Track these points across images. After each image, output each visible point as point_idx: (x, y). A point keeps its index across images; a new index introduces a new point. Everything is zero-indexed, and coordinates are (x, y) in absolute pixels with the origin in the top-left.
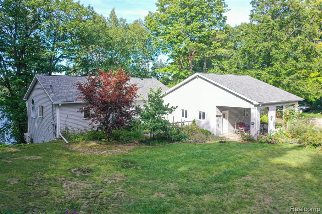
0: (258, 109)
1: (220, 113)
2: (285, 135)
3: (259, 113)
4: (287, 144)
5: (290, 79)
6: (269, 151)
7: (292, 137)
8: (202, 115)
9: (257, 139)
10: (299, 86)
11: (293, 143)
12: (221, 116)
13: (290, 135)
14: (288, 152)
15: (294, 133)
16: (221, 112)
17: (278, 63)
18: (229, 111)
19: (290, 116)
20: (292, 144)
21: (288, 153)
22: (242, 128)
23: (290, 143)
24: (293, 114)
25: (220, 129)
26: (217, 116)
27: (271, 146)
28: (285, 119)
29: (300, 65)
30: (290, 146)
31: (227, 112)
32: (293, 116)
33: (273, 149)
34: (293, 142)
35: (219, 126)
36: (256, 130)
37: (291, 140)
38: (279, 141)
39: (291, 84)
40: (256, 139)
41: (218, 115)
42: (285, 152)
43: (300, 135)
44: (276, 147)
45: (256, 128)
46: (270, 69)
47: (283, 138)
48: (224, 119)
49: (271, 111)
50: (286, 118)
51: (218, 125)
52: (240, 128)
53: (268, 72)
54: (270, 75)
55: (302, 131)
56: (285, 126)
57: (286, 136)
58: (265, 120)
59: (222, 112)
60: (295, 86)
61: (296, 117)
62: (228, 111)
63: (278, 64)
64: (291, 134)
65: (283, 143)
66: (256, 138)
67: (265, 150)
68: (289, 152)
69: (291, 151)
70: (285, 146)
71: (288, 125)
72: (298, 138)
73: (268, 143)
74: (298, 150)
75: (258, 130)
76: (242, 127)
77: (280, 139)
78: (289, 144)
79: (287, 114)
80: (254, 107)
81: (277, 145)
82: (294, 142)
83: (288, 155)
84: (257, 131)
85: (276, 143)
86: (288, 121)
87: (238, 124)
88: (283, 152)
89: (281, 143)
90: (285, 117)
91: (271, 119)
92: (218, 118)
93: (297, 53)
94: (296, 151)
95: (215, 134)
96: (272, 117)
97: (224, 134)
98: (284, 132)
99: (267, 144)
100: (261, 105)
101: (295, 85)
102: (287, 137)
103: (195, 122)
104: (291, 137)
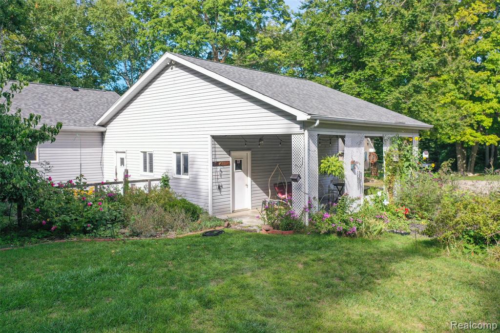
0: (310, 136)
1: (223, 156)
2: (388, 211)
3: (315, 148)
4: (392, 237)
5: (400, 93)
6: (333, 264)
7: (407, 216)
8: (184, 164)
9: (310, 222)
10: (419, 107)
11: (409, 234)
12: (229, 165)
13: (401, 211)
14: (393, 266)
15: (412, 206)
16: (230, 155)
17: (376, 59)
18: (252, 154)
19: (400, 164)
20: (408, 236)
21: (394, 274)
22: (284, 196)
23: (402, 234)
24: (408, 160)
25: (225, 198)
26: (215, 164)
27: (346, 243)
28: (389, 170)
29: (420, 64)
30: (401, 242)
31: (245, 156)
32: (407, 164)
33: (348, 255)
34: (408, 231)
35: (222, 190)
36: (307, 196)
37: (403, 224)
38: (369, 227)
39: (403, 106)
40: (307, 224)
41: (218, 160)
42: (383, 268)
43: (426, 210)
44: (358, 248)
45: (307, 192)
46: (360, 75)
47: (381, 218)
48: (239, 174)
49: (352, 146)
50: (391, 167)
51: (220, 188)
52: (280, 195)
53: (357, 82)
54: (360, 87)
55: (432, 198)
56: (390, 188)
57: (391, 212)
58: (334, 169)
59: (233, 153)
60: (410, 108)
61: (415, 167)
62: (249, 153)
63: (376, 61)
64: (404, 208)
65: (380, 233)
66: (306, 221)
67: (320, 259)
68: (398, 265)
69: (404, 264)
70: (385, 245)
71: (397, 186)
72: (422, 218)
73: (340, 234)
74: (426, 256)
75: (314, 198)
76: (285, 194)
77: (370, 221)
78: (399, 237)
79: (395, 159)
80: (301, 128)
81: (364, 241)
82: (413, 229)
83: (395, 280)
84: (309, 201)
85: (361, 235)
86: (398, 177)
87: (275, 185)
88: (377, 266)
89: (375, 233)
90: (388, 166)
91: (353, 169)
92: (219, 168)
93: (413, 37)
94: (419, 261)
95: (210, 212)
96: (354, 163)
97: (239, 211)
98: (386, 203)
99: (334, 237)
100: (318, 122)
101: (411, 105)
102: (394, 217)
103: (168, 181)
104: (404, 217)
